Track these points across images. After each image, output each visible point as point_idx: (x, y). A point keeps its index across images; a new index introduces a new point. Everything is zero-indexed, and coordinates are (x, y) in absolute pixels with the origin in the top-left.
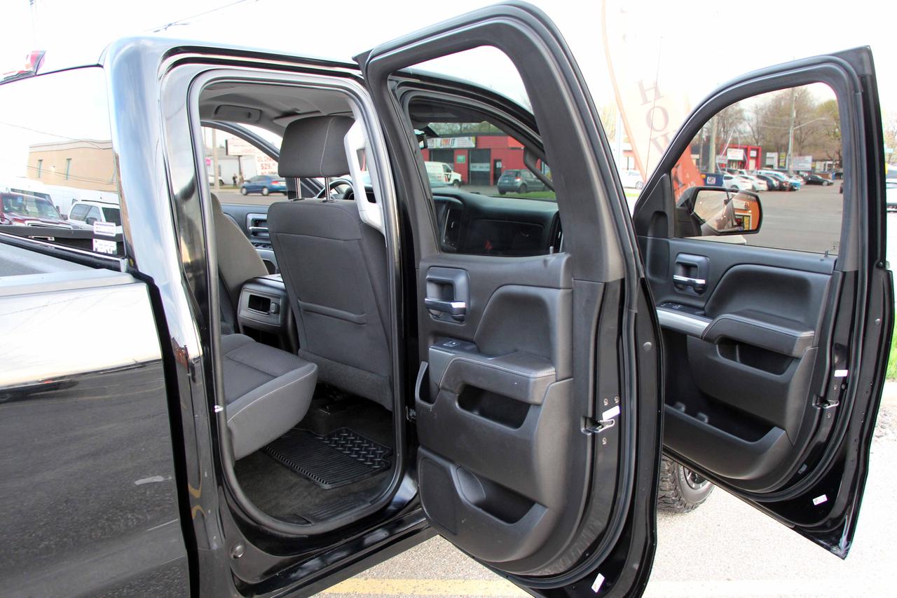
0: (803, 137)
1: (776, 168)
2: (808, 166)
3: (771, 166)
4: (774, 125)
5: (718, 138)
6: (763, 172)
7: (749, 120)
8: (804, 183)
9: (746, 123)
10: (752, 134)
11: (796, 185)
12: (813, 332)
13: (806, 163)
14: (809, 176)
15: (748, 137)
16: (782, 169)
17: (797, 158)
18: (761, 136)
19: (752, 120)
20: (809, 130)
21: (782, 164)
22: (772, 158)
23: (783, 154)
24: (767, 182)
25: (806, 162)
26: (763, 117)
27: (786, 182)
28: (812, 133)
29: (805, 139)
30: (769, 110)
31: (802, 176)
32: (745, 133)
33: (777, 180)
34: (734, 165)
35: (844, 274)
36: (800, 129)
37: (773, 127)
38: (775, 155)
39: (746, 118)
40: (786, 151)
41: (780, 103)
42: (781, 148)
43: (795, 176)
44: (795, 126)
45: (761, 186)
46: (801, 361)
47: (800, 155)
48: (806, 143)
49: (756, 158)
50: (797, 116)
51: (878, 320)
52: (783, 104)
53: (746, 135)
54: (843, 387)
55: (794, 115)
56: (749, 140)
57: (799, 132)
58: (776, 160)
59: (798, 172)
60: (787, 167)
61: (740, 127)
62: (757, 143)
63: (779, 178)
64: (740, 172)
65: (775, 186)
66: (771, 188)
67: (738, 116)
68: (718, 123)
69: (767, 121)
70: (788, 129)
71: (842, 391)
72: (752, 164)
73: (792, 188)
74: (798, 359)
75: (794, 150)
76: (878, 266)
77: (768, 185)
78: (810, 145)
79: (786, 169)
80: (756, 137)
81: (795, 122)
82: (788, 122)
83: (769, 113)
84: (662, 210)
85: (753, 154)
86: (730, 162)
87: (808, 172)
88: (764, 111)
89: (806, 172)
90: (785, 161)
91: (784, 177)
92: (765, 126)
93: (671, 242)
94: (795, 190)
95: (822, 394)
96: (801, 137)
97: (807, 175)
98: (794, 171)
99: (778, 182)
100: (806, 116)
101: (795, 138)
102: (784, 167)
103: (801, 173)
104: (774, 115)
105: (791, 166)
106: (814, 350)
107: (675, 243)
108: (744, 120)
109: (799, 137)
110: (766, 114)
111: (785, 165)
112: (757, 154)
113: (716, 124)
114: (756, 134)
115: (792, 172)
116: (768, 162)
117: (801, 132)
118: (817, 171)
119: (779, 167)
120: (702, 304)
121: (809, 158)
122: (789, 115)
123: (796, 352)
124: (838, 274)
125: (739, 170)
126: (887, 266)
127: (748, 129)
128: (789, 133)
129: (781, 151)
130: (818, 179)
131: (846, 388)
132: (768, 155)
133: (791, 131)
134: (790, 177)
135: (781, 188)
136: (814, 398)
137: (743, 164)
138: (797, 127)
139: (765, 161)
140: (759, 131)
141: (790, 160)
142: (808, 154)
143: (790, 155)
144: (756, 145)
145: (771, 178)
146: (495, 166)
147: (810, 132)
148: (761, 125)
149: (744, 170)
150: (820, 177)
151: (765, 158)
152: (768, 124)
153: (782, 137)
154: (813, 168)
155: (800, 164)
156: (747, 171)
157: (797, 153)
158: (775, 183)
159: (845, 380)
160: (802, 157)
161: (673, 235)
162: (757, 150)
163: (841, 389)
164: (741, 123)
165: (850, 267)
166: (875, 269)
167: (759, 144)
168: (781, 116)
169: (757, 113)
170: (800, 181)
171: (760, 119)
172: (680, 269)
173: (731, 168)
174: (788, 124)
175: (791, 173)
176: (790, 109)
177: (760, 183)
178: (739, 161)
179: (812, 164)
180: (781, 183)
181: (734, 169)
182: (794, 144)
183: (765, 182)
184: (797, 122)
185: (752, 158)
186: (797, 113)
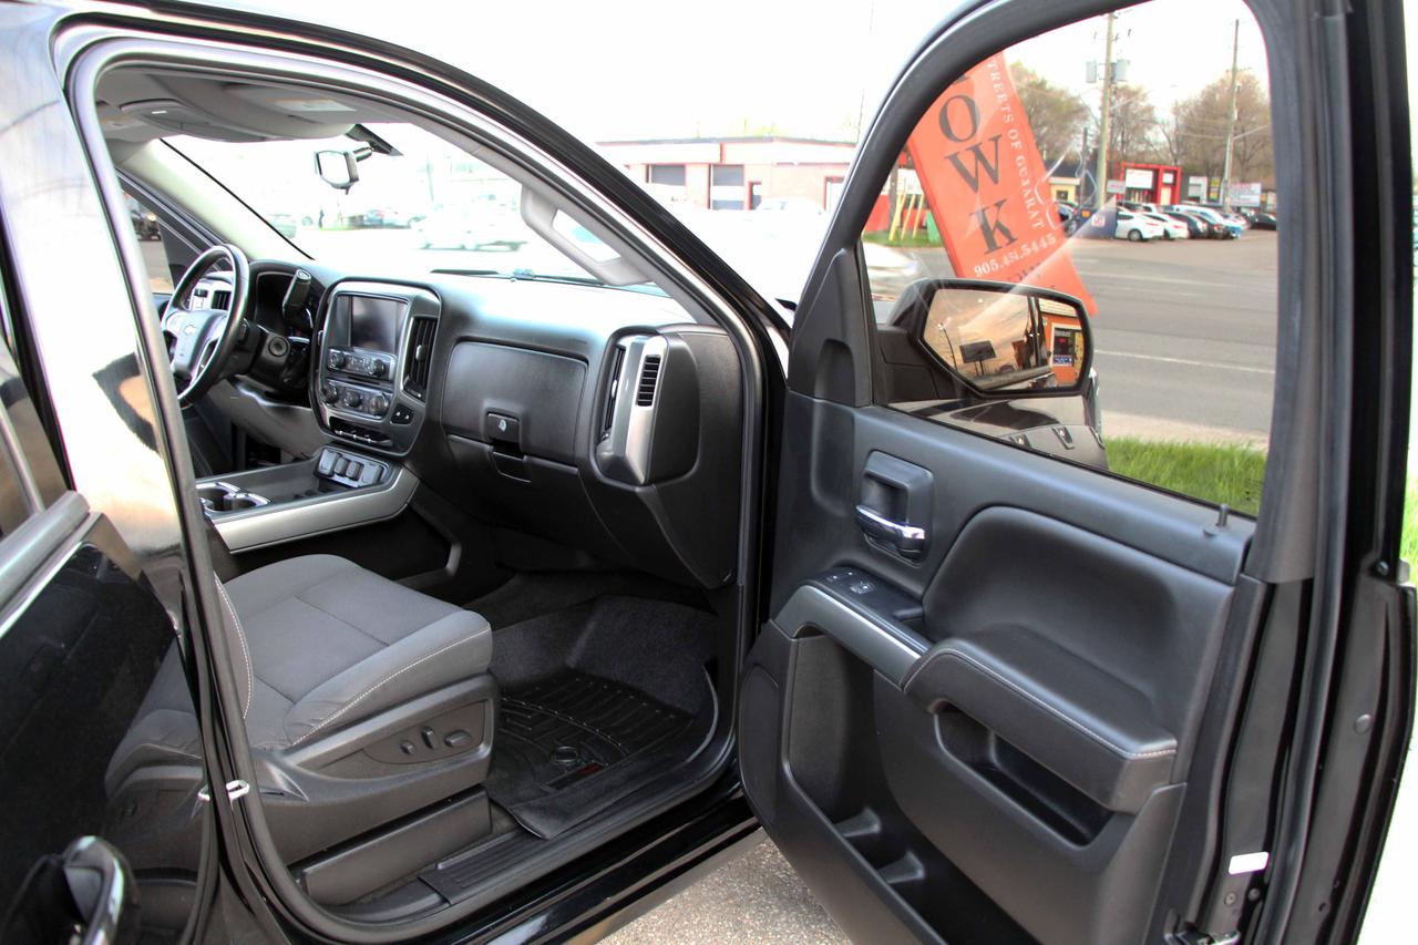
0: (1248, 151)
1: (1204, 202)
2: (1255, 200)
3: (1196, 199)
4: (1202, 132)
5: (1111, 151)
6: (1182, 208)
7: (1163, 123)
8: (1246, 227)
9: (1157, 128)
10: (1167, 145)
11: (1234, 230)
12: (1174, 742)
13: (1252, 195)
14: (1257, 216)
15: (1161, 150)
16: (1213, 204)
17: (1238, 186)
18: (1182, 150)
19: (1168, 124)
20: (1259, 142)
21: (1213, 196)
22: (1198, 185)
23: (1216, 180)
24: (1189, 225)
25: (1252, 193)
26: (1186, 119)
27: (1218, 225)
28: (1263, 146)
29: (1251, 156)
30: (1196, 109)
31: (1244, 215)
32: (1156, 143)
33: (1204, 221)
34: (1137, 195)
35: (1272, 589)
36: (1244, 139)
37: (1200, 136)
38: (1203, 181)
39: (1159, 120)
40: (1221, 174)
41: (1214, 96)
42: (1212, 170)
43: (1233, 216)
44: (1235, 135)
45: (1177, 230)
46: (1136, 824)
47: (1243, 181)
48: (1253, 162)
49: (1173, 186)
50: (1239, 119)
51: (1366, 717)
52: (1218, 97)
53: (1158, 148)
54: (1254, 894)
55: (1236, 116)
56: (1164, 158)
57: (1242, 144)
58: (1204, 189)
59: (1238, 210)
60: (1221, 199)
61: (1150, 135)
62: (1176, 161)
63: (1207, 219)
64: (1148, 209)
65: (1202, 230)
66: (1195, 235)
67: (1145, 117)
68: (1112, 128)
69: (1193, 126)
70: (1226, 139)
71: (1248, 908)
72: (1165, 195)
73: (1227, 235)
74: (1129, 816)
75: (1233, 174)
76: (1374, 571)
77: (1189, 229)
78: (1258, 166)
79: (1220, 204)
80: (1175, 151)
81: (1236, 129)
82: (1226, 128)
83: (1195, 114)
84: (839, 338)
85: (1168, 178)
86: (1130, 190)
87: (1255, 209)
88: (1187, 110)
89: (1251, 208)
90: (1219, 192)
91: (1216, 217)
92: (1190, 134)
93: (858, 416)
94: (1232, 238)
95: (1191, 917)
96: (1245, 152)
97: (1253, 213)
98: (1233, 208)
99: (1205, 225)
100: (1254, 119)
101: (1236, 154)
102: (1216, 201)
103: (1243, 211)
104: (1204, 117)
105: (1227, 200)
106: (1175, 793)
107: (870, 422)
108: (1155, 123)
109: (1241, 153)
110: (1191, 114)
111: (1218, 196)
112: (1175, 179)
113: (1109, 130)
114: (1174, 146)
115: (1230, 210)
116: (1192, 192)
117: (1245, 145)
118: (1269, 208)
119: (1209, 199)
120: (917, 589)
121: (1256, 187)
122: (1227, 116)
123: (1121, 799)
124: (1254, 587)
125: (1145, 204)
126: (1402, 576)
127: (1162, 138)
128: (1225, 146)
129: (1213, 175)
130: (1270, 220)
131: (1263, 896)
132: (1192, 180)
133: (1229, 143)
134: (1226, 217)
135: (1211, 235)
136: (1170, 920)
137: (1152, 195)
138: (1240, 136)
139: (1187, 190)
140: (1180, 141)
141: (1226, 189)
142: (1256, 181)
143: (1226, 182)
144: (1173, 164)
145: (1195, 219)
146: (751, 191)
147: (1259, 145)
148: (1182, 132)
149: (1151, 205)
150: (1272, 218)
151: (1186, 185)
152: (1194, 131)
153: (1214, 151)
154: (1263, 203)
155: (1242, 197)
156: (1157, 207)
157: (1237, 179)
158: (1201, 226)
159: (1258, 879)
160: (1244, 186)
161: (868, 399)
162: (1175, 173)
163: (1247, 900)
164: (1149, 128)
165: (1288, 569)
166: (1364, 580)
167: (1179, 163)
168: (1215, 118)
169: (1176, 111)
170: (1241, 224)
171: (1181, 122)
172: (874, 492)
173: (1132, 201)
174: (1224, 131)
175: (1228, 209)
176: (1229, 107)
177: (1177, 227)
178: (1144, 190)
179: (1262, 196)
180: (1211, 226)
181: (1137, 202)
182: (1233, 164)
183: (1184, 225)
184: (1240, 128)
185: (1166, 185)
186: (1239, 113)
